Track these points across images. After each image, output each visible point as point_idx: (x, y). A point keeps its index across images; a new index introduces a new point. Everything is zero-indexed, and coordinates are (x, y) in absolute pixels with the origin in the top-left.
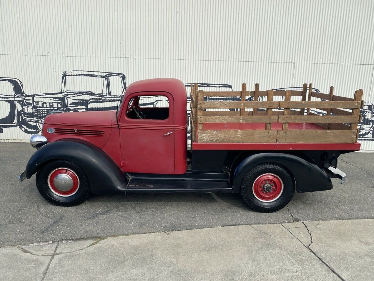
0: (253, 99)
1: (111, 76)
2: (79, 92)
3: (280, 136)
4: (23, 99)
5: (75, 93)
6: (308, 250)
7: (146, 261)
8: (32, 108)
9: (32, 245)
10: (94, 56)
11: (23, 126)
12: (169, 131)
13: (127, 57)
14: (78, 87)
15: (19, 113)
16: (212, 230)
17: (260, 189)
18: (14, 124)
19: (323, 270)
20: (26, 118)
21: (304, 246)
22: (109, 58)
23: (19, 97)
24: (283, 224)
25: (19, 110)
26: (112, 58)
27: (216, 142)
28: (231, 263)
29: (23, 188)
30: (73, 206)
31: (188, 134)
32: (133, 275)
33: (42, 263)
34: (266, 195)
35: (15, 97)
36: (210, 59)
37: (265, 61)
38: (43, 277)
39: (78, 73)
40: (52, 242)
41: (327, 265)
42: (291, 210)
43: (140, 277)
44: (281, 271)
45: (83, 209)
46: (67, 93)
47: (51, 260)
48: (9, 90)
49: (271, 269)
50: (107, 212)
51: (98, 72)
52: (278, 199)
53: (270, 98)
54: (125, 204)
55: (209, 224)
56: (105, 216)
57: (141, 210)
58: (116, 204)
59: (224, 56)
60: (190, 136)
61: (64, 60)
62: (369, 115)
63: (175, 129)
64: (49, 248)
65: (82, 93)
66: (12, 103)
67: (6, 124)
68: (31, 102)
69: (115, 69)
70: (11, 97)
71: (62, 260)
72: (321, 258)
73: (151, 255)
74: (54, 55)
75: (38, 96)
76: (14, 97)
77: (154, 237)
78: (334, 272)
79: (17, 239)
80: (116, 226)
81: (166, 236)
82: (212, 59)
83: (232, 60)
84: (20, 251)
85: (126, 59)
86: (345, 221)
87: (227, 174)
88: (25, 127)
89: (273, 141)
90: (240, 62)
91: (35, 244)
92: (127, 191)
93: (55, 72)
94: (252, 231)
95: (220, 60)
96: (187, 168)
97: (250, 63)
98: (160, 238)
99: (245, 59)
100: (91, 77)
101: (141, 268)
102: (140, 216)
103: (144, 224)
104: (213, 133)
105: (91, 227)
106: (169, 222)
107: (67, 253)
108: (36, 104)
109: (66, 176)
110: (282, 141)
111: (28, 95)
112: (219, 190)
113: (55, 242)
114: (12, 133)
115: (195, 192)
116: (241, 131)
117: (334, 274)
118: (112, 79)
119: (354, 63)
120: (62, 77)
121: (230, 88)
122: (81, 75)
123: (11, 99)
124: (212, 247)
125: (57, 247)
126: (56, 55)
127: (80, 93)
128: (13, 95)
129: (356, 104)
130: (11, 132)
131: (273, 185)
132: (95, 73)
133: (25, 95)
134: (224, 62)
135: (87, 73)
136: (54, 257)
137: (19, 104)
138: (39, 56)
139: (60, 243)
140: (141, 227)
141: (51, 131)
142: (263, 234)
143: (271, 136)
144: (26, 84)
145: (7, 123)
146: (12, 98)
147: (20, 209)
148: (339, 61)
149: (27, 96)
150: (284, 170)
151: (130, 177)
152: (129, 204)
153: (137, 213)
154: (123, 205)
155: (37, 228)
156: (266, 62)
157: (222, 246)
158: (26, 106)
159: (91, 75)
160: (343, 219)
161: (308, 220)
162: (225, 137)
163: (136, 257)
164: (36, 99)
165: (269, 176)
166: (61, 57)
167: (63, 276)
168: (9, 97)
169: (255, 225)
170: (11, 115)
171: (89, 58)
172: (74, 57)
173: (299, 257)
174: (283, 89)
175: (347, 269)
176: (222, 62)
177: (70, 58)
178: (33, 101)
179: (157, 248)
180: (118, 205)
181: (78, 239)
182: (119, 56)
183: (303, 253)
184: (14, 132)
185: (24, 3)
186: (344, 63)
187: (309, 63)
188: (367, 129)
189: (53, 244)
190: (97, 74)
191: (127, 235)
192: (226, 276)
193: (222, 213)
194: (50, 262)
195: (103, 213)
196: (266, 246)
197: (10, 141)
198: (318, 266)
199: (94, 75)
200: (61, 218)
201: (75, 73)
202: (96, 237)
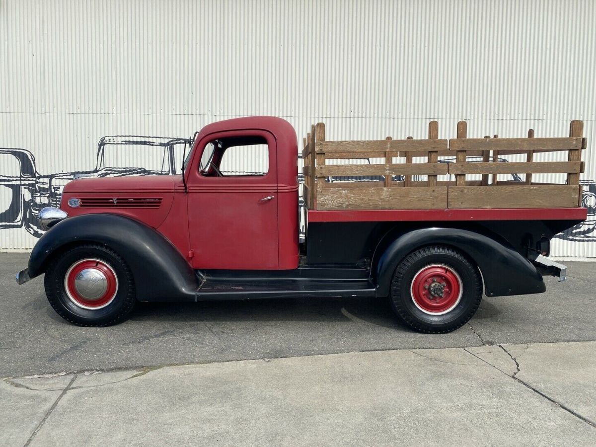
0: (403, 177)
1: (176, 143)
2: (124, 170)
3: (453, 197)
4: (34, 182)
5: (118, 171)
6: (513, 380)
7: (229, 396)
8: (47, 197)
9: (30, 377)
10: (150, 112)
11: (32, 226)
12: (268, 194)
13: (202, 113)
14: (123, 161)
15: (27, 205)
16: (344, 357)
17: (424, 293)
18: (18, 222)
19: (544, 405)
20: (37, 212)
21: (506, 375)
22: (174, 116)
23: (29, 179)
24: (466, 349)
25: (27, 200)
26: (178, 116)
27: (348, 209)
28: (379, 397)
29: (24, 304)
30: (106, 326)
31: (301, 235)
32: (205, 414)
33: (45, 400)
34: (434, 302)
35: (22, 178)
36: (332, 116)
37: (420, 117)
38: (44, 418)
39: (123, 139)
40: (65, 373)
41: (548, 399)
42: (478, 330)
43: (218, 416)
44: (470, 407)
45: (123, 330)
46: (105, 172)
47: (61, 396)
48: (12, 167)
49: (452, 404)
50: (164, 334)
51: (156, 137)
52: (455, 309)
53: (433, 135)
54: (194, 324)
55: (338, 349)
56: (160, 339)
57: (222, 332)
58: (178, 324)
59: (354, 109)
60: (304, 238)
61: (103, 120)
62: (591, 200)
63: (279, 191)
64: (60, 381)
65: (130, 171)
66: (16, 190)
67: (4, 224)
68: (47, 187)
69: (182, 132)
70: (14, 179)
71: (81, 395)
72: (538, 389)
73: (239, 389)
74: (87, 112)
75: (58, 178)
76: (19, 179)
77: (243, 365)
78: (564, 408)
79: (5, 369)
80: (178, 352)
81: (264, 364)
82: (336, 116)
83: (368, 116)
84: (8, 384)
85: (200, 118)
86: (571, 343)
87: (367, 270)
88: (35, 228)
89: (441, 206)
90: (380, 120)
91: (36, 376)
92: (198, 295)
93: (87, 139)
94: (413, 357)
95: (348, 116)
96: (299, 263)
97: (396, 120)
98: (254, 366)
99: (388, 114)
100: (144, 146)
101: (220, 405)
102: (220, 339)
103: (226, 350)
104: (342, 194)
105: (136, 353)
106: (270, 346)
107: (90, 387)
108: (55, 190)
109: (96, 272)
110: (456, 205)
111: (42, 175)
112: (355, 293)
113: (71, 373)
114: (13, 239)
115: (313, 296)
116: (388, 189)
117: (563, 409)
118: (178, 149)
119: (561, 118)
120: (98, 147)
121: (367, 160)
122: (129, 142)
123: (14, 183)
124: (345, 378)
125: (73, 380)
126: (91, 112)
127: (126, 171)
128: (19, 176)
129: (574, 142)
130: (12, 236)
131: (445, 285)
132: (151, 140)
133: (37, 175)
134: (356, 119)
135: (139, 139)
136: (67, 392)
137: (27, 190)
138: (63, 115)
139: (78, 375)
140: (222, 353)
141: (75, 202)
142: (434, 360)
143: (438, 197)
144: (41, 158)
145: (5, 222)
146: (17, 180)
147: (15, 331)
148: (537, 115)
149: (41, 177)
150: (463, 258)
151: (204, 278)
152: (201, 324)
153: (215, 335)
154: (190, 326)
155: (41, 354)
156: (422, 118)
157: (362, 376)
158: (39, 192)
159: (145, 143)
160: (568, 341)
161: (509, 342)
162: (362, 199)
163: (212, 392)
164: (55, 182)
165: (437, 269)
166: (99, 115)
167: (80, 416)
168: (11, 179)
169: (417, 350)
170: (13, 208)
171: (142, 116)
172: (119, 116)
173: (499, 389)
174: (451, 161)
175: (586, 404)
176: (352, 119)
177: (113, 117)
178: (50, 185)
179: (249, 379)
180: (183, 326)
181: (111, 370)
182: (190, 113)
183: (505, 384)
184: (16, 237)
185: (43, 34)
186: (545, 118)
187: (490, 119)
188: (591, 223)
189: (67, 376)
190: (154, 140)
191: (197, 363)
192: (372, 414)
193: (360, 334)
194: (59, 399)
195: (156, 336)
196: (438, 375)
197: (9, 251)
198: (535, 399)
199: (149, 142)
200: (85, 342)
201: (119, 140)
202: (143, 367)
